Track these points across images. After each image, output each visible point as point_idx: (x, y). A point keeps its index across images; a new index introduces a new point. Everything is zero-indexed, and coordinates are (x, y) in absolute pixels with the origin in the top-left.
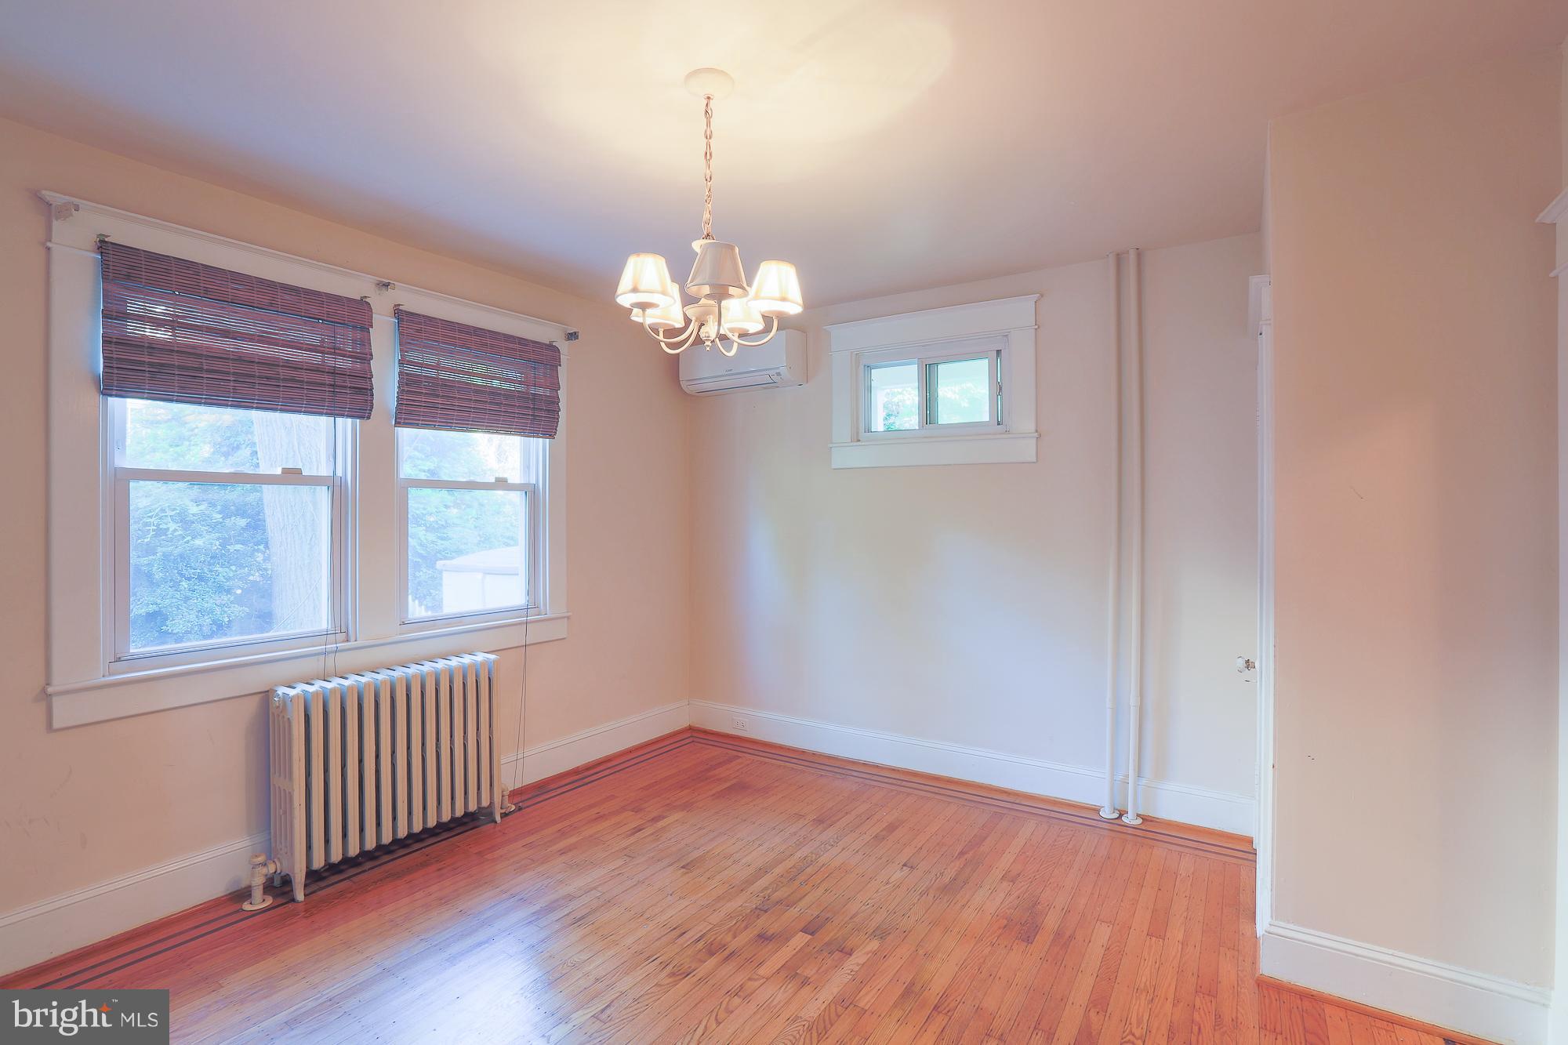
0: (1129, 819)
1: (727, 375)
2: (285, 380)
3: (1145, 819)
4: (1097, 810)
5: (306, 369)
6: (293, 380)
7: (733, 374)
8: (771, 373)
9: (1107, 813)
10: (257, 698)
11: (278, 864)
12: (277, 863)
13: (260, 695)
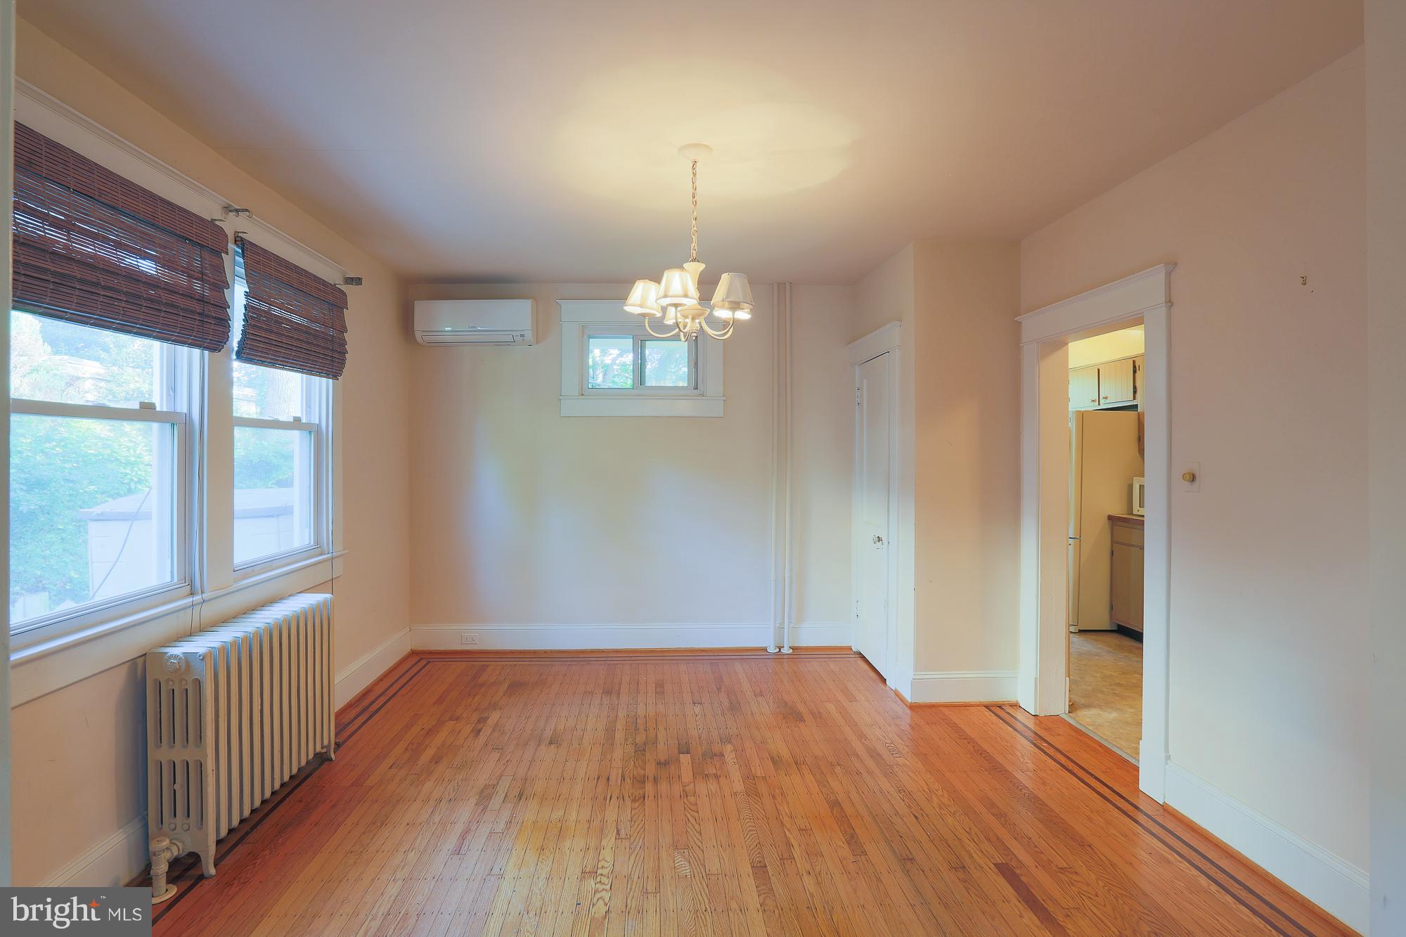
0: (786, 650)
1: (468, 331)
2: (166, 304)
3: (793, 648)
4: (765, 649)
5: (182, 294)
6: (173, 306)
7: (475, 331)
8: (514, 334)
9: (772, 650)
10: (125, 669)
11: (180, 845)
12: (178, 843)
13: (128, 663)
